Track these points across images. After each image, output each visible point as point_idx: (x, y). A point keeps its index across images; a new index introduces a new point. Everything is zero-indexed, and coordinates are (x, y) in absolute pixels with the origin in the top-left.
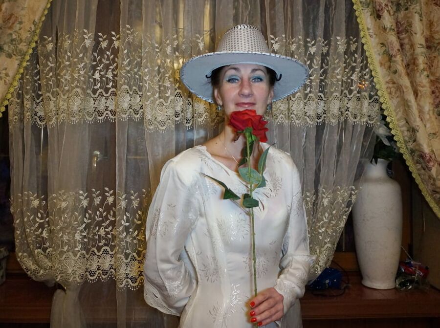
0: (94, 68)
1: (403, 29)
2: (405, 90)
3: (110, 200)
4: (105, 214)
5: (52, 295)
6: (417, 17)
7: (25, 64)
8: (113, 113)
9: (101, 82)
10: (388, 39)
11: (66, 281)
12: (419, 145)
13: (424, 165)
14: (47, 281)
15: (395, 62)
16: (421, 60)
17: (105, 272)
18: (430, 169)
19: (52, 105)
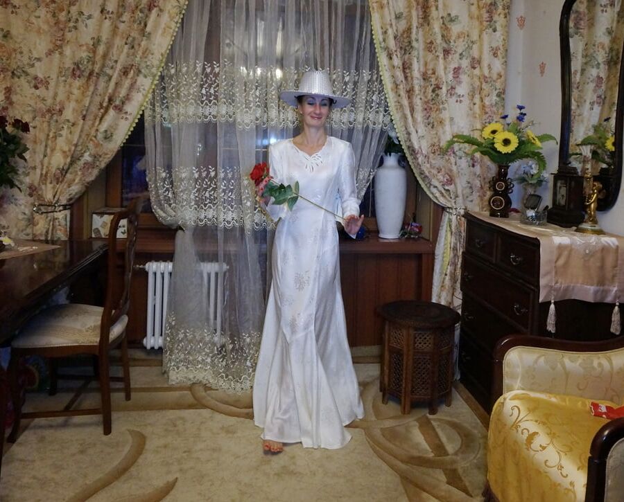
0: (202, 86)
1: (406, 67)
2: (405, 108)
3: (213, 174)
4: (209, 183)
5: (175, 234)
6: (415, 59)
7: (156, 82)
8: (215, 117)
9: (207, 96)
10: (396, 73)
11: (185, 224)
12: (412, 143)
13: (415, 156)
14: (172, 225)
15: (399, 89)
16: (417, 88)
17: (209, 220)
18: (418, 159)
19: (175, 110)
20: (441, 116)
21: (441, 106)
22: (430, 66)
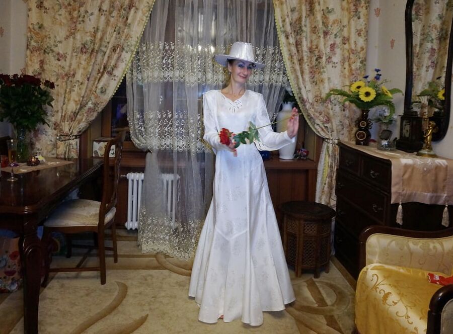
0: (163, 58)
1: (298, 44)
2: (297, 72)
3: (170, 116)
4: (167, 122)
5: (146, 155)
6: (304, 39)
7: (133, 56)
8: (171, 78)
9: (166, 64)
10: (291, 48)
11: (152, 149)
12: (302, 95)
13: (304, 104)
14: (143, 149)
15: (293, 58)
16: (305, 58)
17: (168, 146)
18: (306, 106)
19: (146, 74)
20: (322, 76)
21: (322, 70)
22: (315, 43)
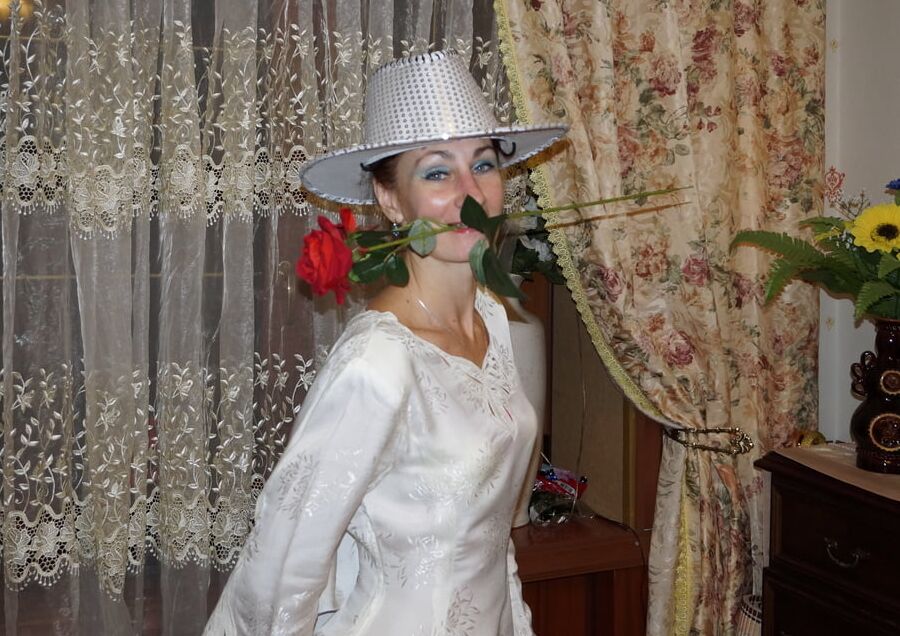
2: (577, 150)
10: (552, 49)
13: (602, 292)
15: (562, 94)
18: (614, 298)
21: (672, 144)
22: (636, 30)
